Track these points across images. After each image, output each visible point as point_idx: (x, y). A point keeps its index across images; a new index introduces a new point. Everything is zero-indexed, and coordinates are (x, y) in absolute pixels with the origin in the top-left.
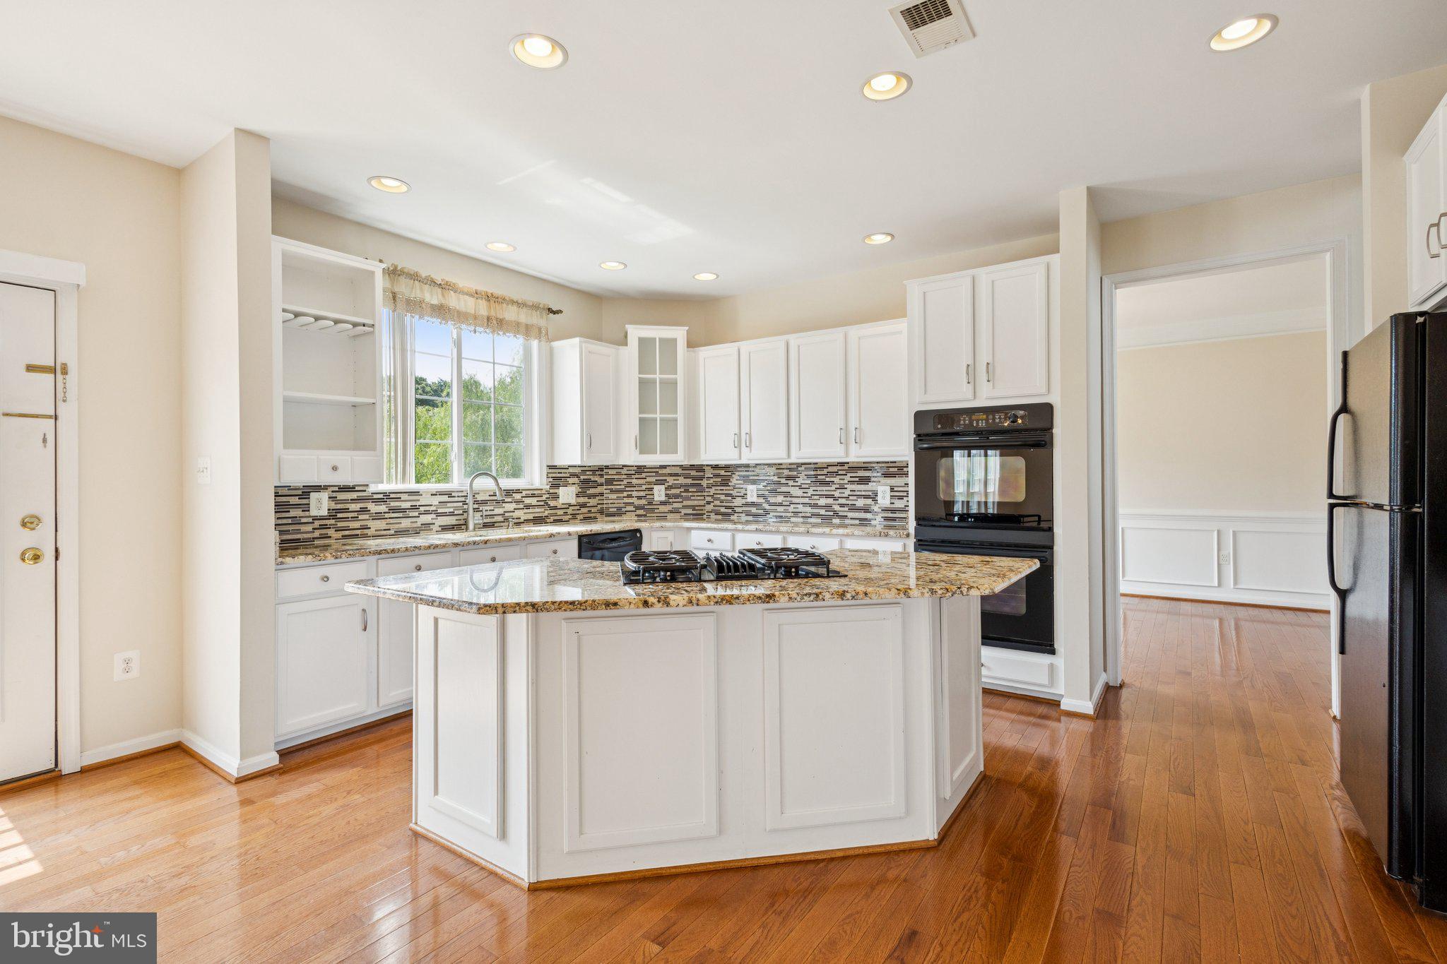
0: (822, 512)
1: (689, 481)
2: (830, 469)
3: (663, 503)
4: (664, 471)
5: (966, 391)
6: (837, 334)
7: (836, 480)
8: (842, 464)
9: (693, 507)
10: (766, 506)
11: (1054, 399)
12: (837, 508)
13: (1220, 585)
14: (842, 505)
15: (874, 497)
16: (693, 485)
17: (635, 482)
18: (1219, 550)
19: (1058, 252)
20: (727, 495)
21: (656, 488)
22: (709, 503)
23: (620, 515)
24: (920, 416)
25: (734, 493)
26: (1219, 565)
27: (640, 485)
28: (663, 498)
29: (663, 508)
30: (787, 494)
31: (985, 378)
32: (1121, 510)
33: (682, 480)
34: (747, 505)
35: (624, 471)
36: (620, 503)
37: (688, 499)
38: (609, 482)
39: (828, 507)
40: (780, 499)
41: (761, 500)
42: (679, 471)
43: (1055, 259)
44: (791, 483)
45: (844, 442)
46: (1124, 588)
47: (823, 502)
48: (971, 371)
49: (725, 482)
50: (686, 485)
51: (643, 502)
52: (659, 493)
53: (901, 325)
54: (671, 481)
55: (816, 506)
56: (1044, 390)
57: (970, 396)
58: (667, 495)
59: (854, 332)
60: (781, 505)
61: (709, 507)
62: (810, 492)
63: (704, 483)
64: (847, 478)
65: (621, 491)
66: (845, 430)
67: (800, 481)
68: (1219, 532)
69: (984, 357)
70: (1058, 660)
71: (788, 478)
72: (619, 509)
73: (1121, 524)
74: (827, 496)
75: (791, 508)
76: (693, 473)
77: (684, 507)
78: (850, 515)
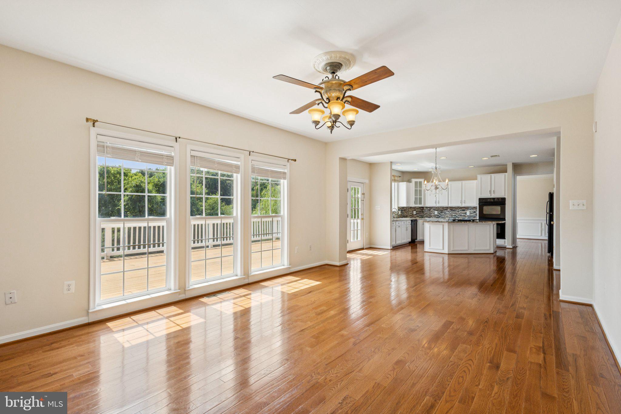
0: (454, 216)
1: (421, 210)
2: (456, 208)
3: (415, 215)
4: (416, 208)
5: (489, 195)
6: (460, 182)
7: (457, 210)
8: (458, 207)
9: (421, 216)
10: (440, 215)
11: (506, 197)
12: (457, 216)
13: (541, 235)
14: (458, 215)
15: (466, 213)
16: (421, 211)
17: (410, 210)
18: (541, 227)
19: (507, 172)
20: (429, 213)
21: (414, 211)
22: (425, 215)
23: (407, 217)
24: (480, 199)
25: (432, 213)
26: (541, 231)
27: (411, 211)
28: (415, 214)
29: (415, 216)
30: (445, 213)
31: (493, 192)
32: (517, 218)
33: (419, 210)
34: (435, 215)
35: (408, 208)
36: (407, 215)
37: (420, 214)
38: (405, 210)
39: (455, 215)
40: (443, 214)
41: (439, 214)
42: (419, 208)
43: (506, 174)
44: (446, 211)
45: (461, 203)
46: (518, 237)
47: (454, 214)
48: (490, 191)
49: (430, 210)
50: (420, 211)
51: (411, 214)
52: (415, 213)
53: (475, 182)
54: (417, 210)
55: (452, 215)
56: (504, 195)
57: (490, 196)
58: (416, 213)
59: (464, 182)
60: (443, 215)
61: (425, 216)
62: (451, 212)
63: (424, 211)
64: (460, 210)
65: (407, 212)
66: (462, 200)
67: (448, 210)
68: (541, 223)
69: (493, 189)
70: (506, 240)
71: (445, 210)
72: (407, 216)
73: (517, 221)
74: (455, 213)
75: (446, 216)
76: (421, 208)
77: (420, 216)
78: (460, 217)
